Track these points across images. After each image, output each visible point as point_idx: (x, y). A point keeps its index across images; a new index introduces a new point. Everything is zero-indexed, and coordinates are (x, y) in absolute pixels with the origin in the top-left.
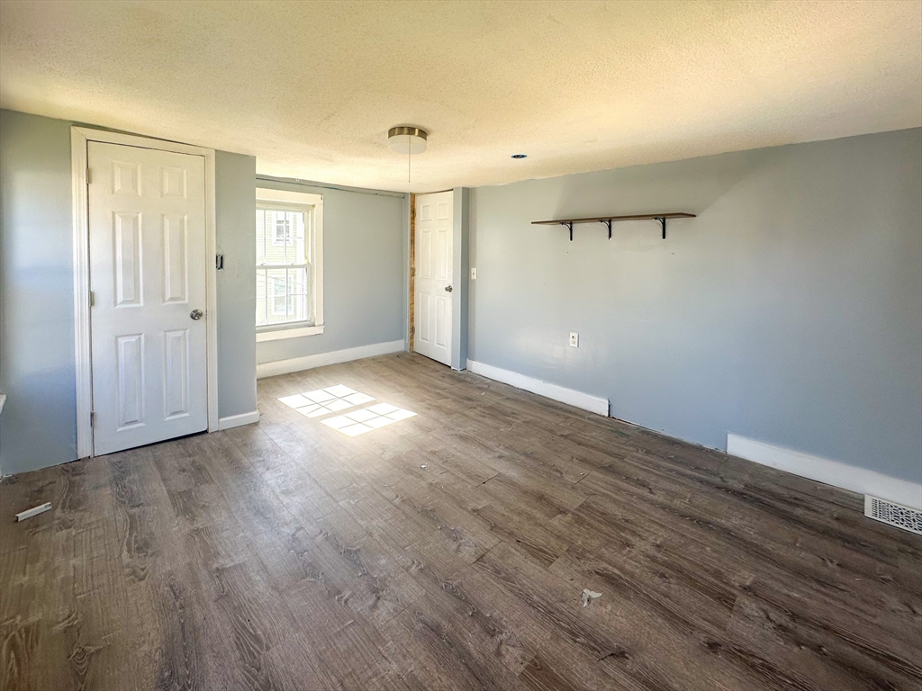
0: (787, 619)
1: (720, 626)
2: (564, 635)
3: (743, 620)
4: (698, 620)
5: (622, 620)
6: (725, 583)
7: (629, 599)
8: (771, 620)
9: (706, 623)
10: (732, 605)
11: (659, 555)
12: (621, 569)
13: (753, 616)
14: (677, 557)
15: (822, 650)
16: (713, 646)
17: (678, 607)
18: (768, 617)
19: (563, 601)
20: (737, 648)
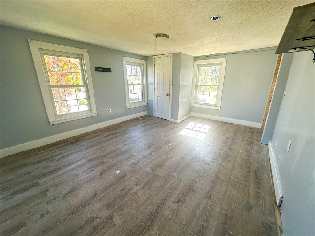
0: (95, 225)
1: (100, 200)
2: (108, 167)
3: (100, 208)
4: (104, 194)
5: (109, 177)
6: (116, 210)
7: (115, 179)
8: (97, 218)
9: (102, 196)
10: (106, 207)
11: (131, 192)
12: (126, 180)
13: (100, 212)
14: (130, 198)
15: (80, 230)
16: (95, 194)
17: (110, 190)
18: (98, 217)
19: (117, 167)
20: (92, 201)
